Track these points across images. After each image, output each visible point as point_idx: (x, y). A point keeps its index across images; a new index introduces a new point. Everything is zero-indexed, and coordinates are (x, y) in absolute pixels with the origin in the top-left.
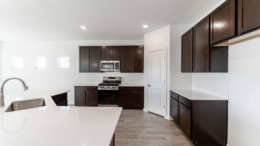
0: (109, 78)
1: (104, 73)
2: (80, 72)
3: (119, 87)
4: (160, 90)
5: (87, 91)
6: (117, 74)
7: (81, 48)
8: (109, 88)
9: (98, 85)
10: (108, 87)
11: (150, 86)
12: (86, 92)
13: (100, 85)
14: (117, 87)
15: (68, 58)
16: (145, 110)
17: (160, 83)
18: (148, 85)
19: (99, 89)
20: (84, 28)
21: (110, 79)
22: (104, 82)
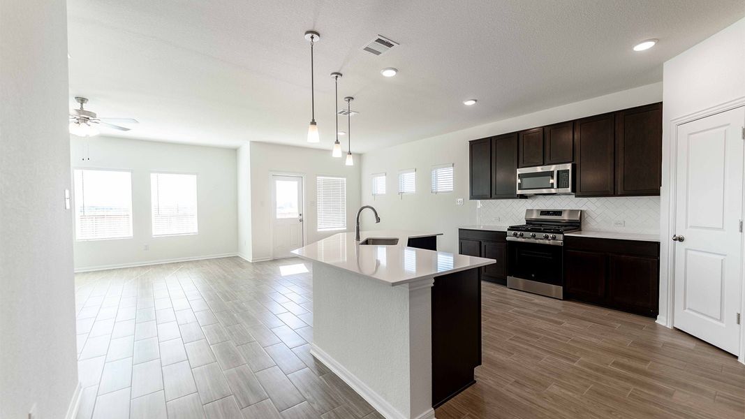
0: (543, 213)
1: (529, 201)
2: (471, 199)
3: (565, 237)
4: (722, 257)
5: (483, 242)
6: (567, 203)
7: (474, 145)
8: (524, 238)
9: (508, 230)
10: (534, 236)
11: (681, 240)
12: (480, 242)
13: (512, 228)
14: (561, 237)
15: (451, 169)
16: (661, 320)
17: (722, 229)
18: (675, 236)
19: (508, 238)
20: (470, 103)
21: (545, 215)
22: (529, 222)
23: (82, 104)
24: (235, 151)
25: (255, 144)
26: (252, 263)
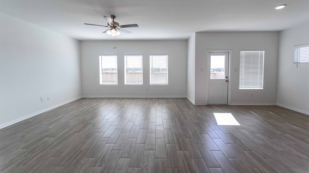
23: (113, 19)
24: (186, 41)
25: (199, 34)
26: (195, 106)
